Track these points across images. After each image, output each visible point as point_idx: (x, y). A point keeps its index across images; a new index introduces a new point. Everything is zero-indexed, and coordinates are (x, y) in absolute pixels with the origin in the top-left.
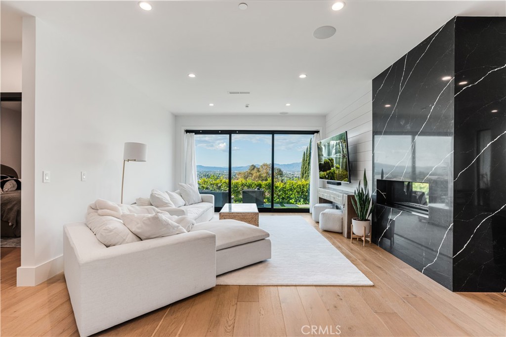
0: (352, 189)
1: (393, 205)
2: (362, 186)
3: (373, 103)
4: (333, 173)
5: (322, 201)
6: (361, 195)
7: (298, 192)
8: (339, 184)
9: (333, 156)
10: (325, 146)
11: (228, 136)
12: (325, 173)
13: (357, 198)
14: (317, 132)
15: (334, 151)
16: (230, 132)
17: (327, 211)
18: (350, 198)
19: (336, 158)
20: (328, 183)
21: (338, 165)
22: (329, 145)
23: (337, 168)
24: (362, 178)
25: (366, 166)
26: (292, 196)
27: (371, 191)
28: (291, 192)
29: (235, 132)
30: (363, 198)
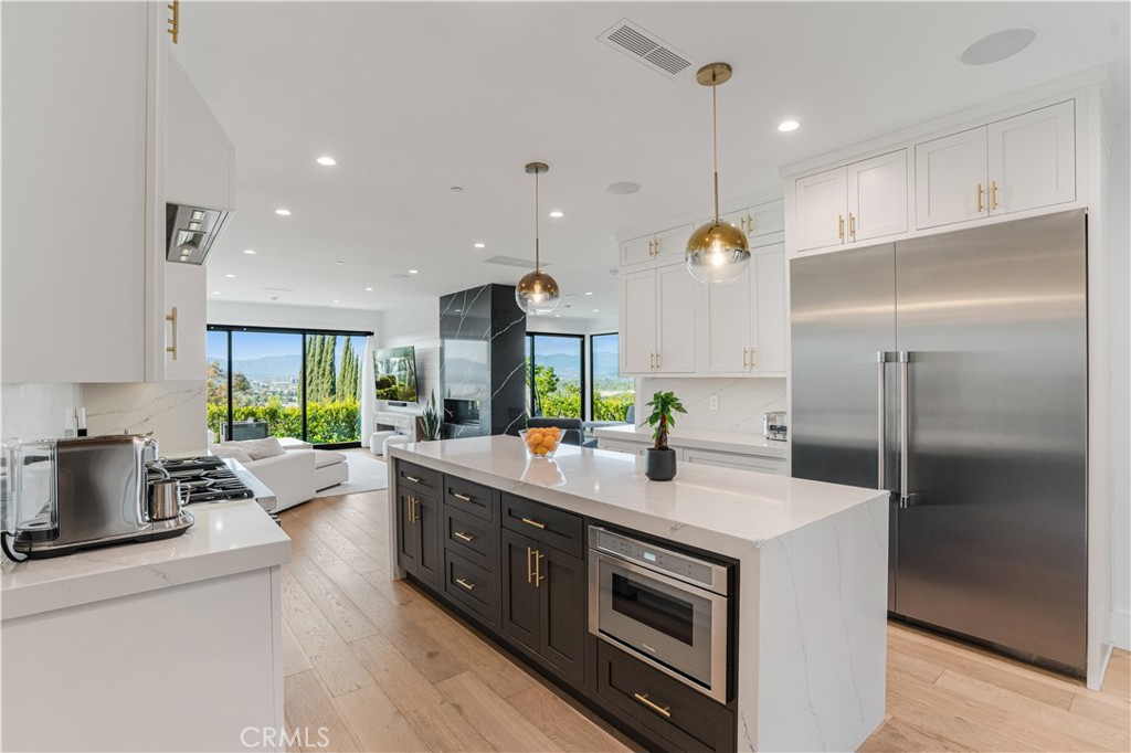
0: (419, 410)
1: (458, 423)
2: (430, 406)
3: (441, 321)
4: (395, 392)
5: (382, 427)
6: (429, 415)
7: (328, 423)
8: (405, 405)
9: (395, 372)
10: (381, 363)
11: (226, 334)
12: (382, 391)
13: (425, 419)
14: (371, 334)
15: (396, 368)
16: (229, 329)
17: (390, 438)
18: (418, 419)
19: (399, 376)
20: (390, 404)
21: (402, 383)
22: (388, 362)
23: (401, 385)
24: (429, 397)
25: (433, 384)
26: (316, 430)
27: (439, 412)
28: (315, 424)
29: (240, 328)
30: (431, 418)
